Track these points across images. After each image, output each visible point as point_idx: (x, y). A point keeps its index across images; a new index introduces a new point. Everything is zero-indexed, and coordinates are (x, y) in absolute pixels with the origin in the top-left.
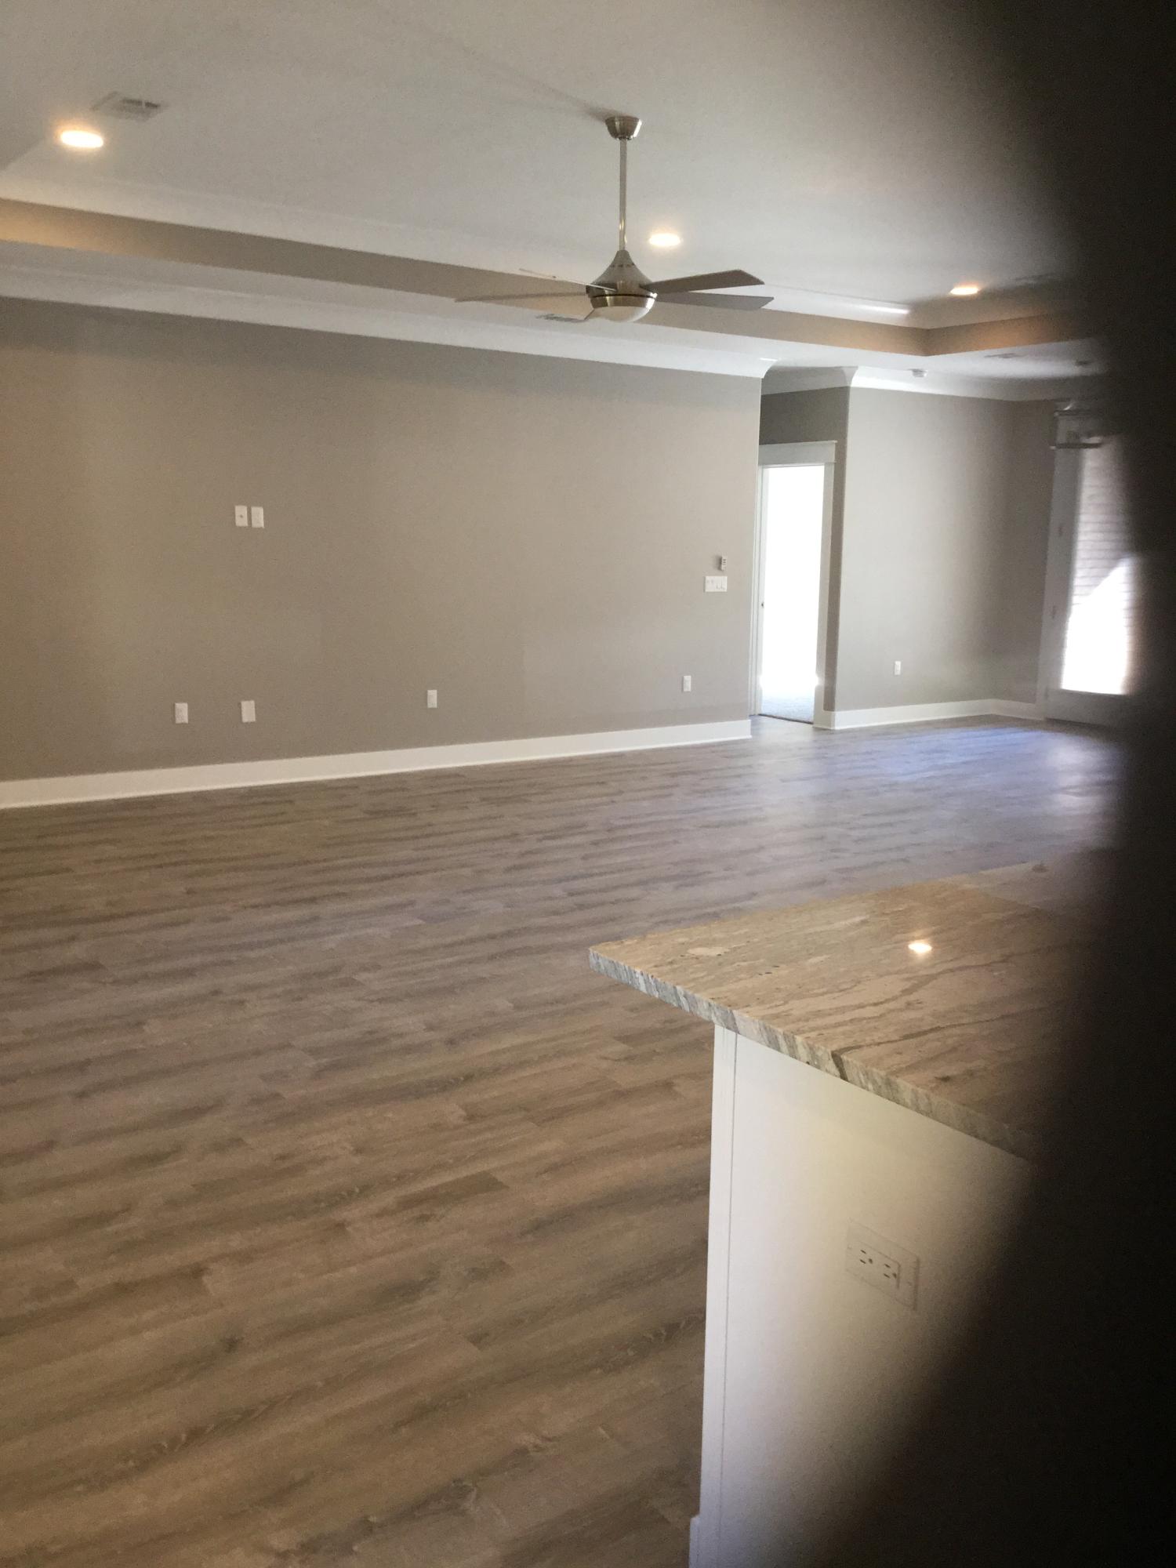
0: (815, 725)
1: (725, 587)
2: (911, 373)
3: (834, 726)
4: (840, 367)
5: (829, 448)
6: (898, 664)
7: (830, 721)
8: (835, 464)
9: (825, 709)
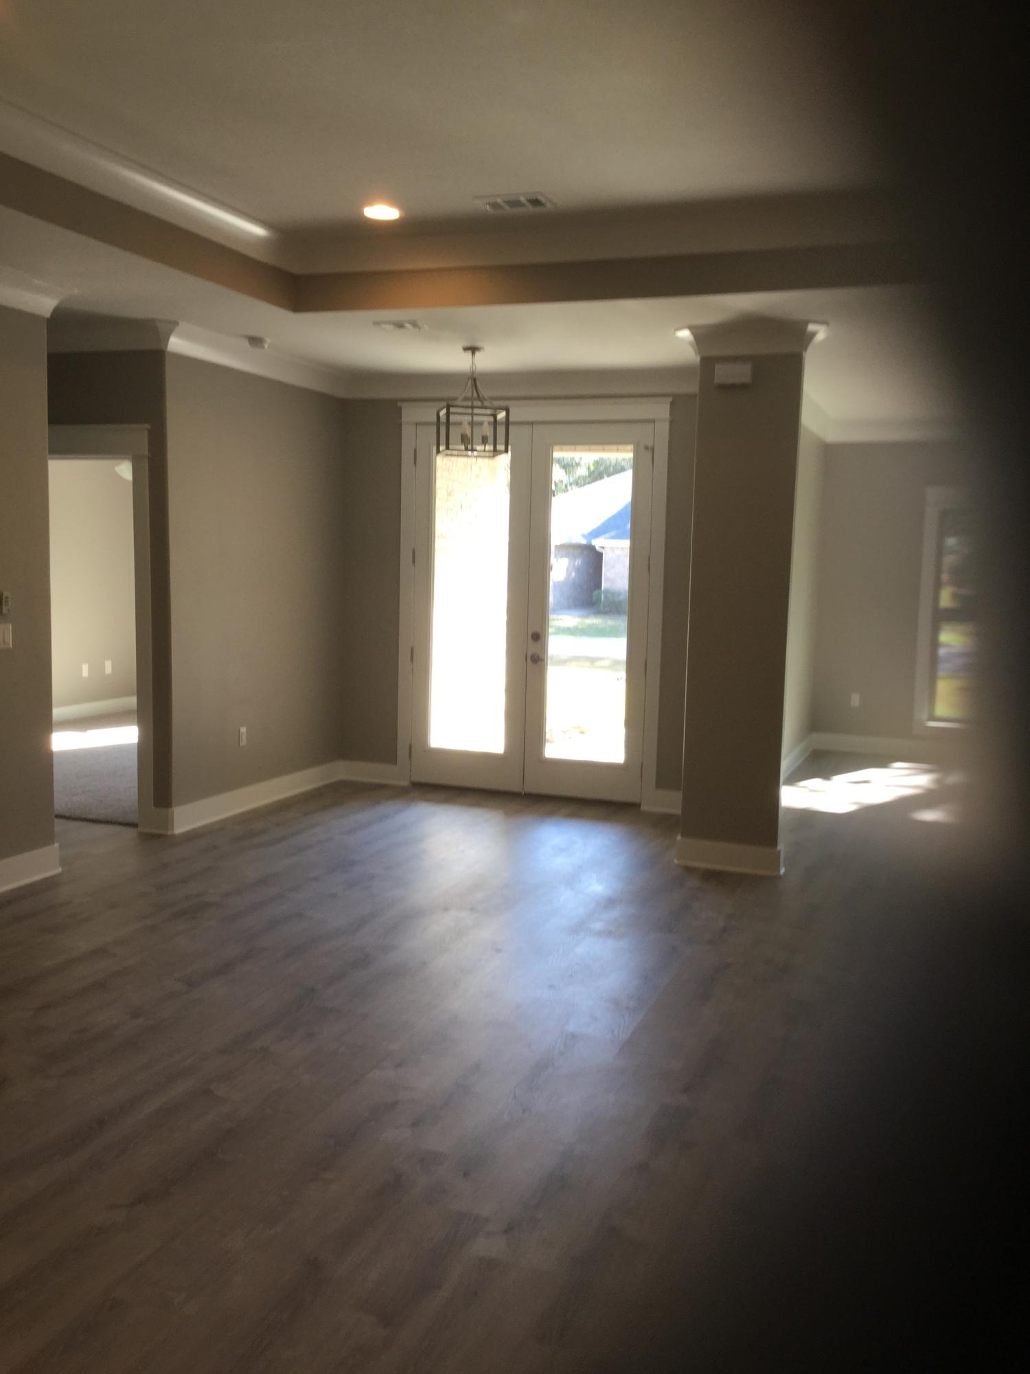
0: (140, 829)
1: (10, 639)
2: (246, 343)
3: (173, 829)
4: (153, 321)
5: (139, 435)
6: (243, 730)
7: (168, 822)
8: (149, 458)
9: (156, 805)
